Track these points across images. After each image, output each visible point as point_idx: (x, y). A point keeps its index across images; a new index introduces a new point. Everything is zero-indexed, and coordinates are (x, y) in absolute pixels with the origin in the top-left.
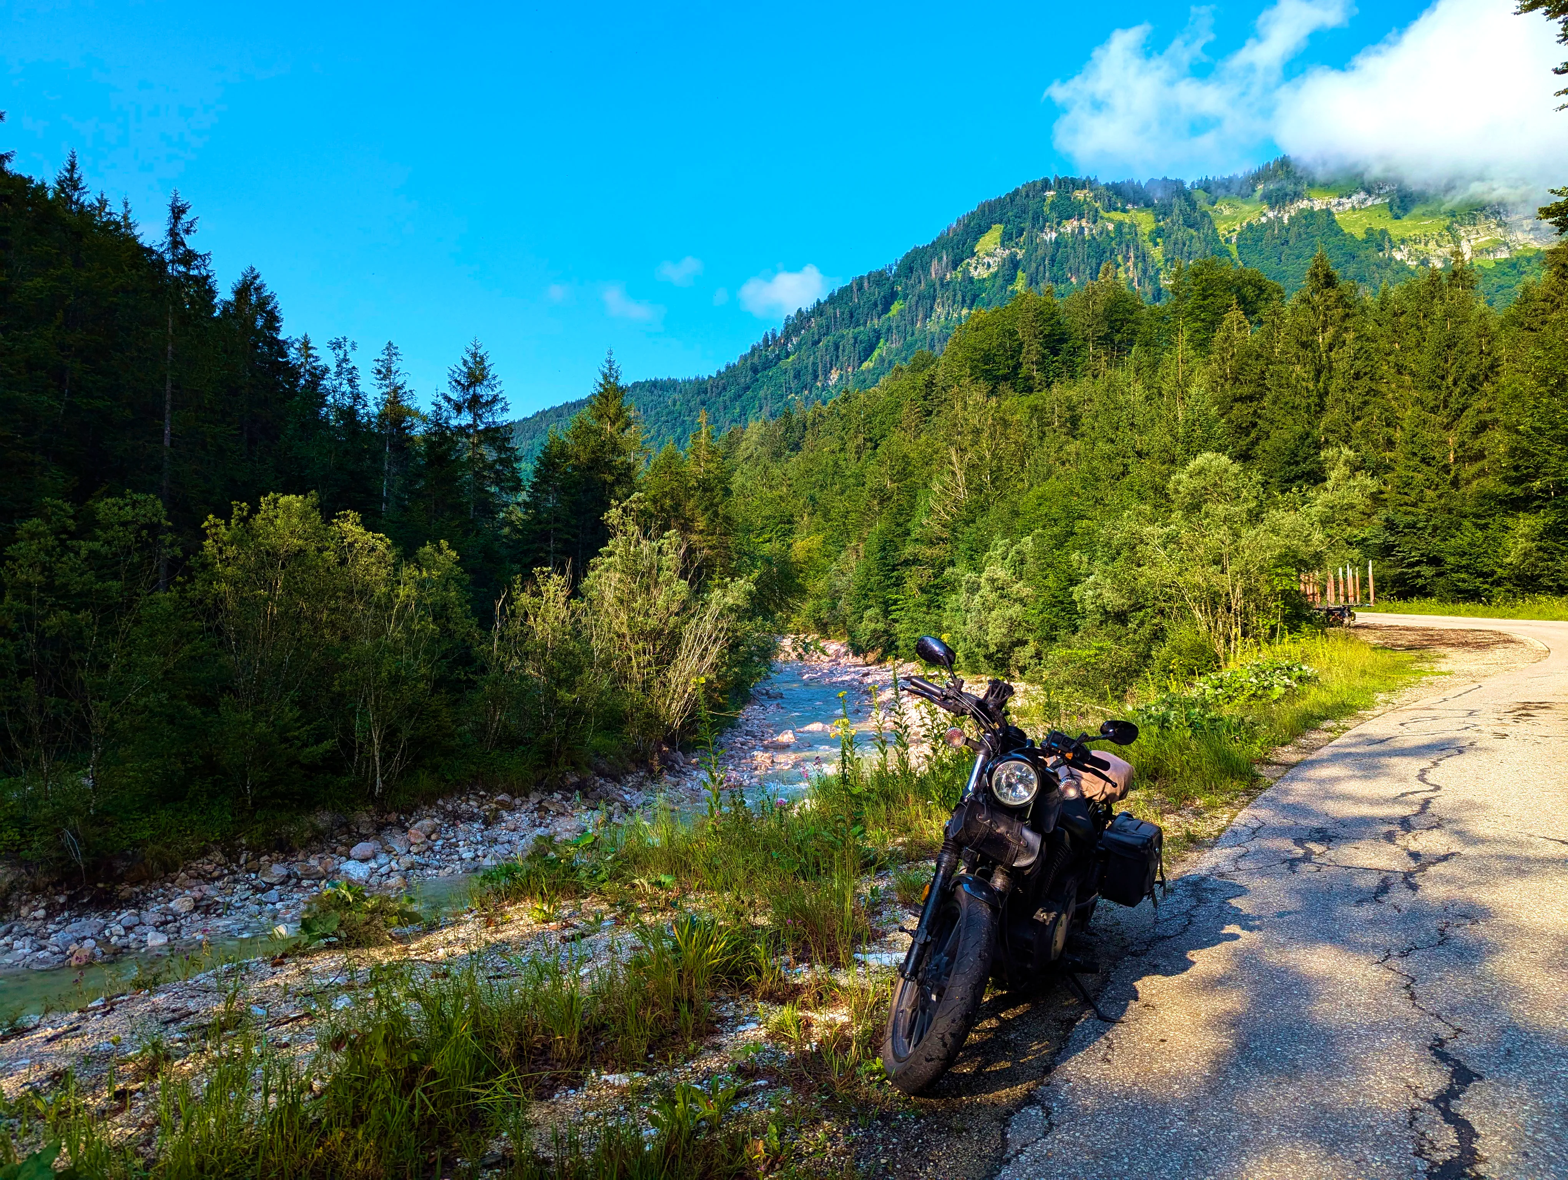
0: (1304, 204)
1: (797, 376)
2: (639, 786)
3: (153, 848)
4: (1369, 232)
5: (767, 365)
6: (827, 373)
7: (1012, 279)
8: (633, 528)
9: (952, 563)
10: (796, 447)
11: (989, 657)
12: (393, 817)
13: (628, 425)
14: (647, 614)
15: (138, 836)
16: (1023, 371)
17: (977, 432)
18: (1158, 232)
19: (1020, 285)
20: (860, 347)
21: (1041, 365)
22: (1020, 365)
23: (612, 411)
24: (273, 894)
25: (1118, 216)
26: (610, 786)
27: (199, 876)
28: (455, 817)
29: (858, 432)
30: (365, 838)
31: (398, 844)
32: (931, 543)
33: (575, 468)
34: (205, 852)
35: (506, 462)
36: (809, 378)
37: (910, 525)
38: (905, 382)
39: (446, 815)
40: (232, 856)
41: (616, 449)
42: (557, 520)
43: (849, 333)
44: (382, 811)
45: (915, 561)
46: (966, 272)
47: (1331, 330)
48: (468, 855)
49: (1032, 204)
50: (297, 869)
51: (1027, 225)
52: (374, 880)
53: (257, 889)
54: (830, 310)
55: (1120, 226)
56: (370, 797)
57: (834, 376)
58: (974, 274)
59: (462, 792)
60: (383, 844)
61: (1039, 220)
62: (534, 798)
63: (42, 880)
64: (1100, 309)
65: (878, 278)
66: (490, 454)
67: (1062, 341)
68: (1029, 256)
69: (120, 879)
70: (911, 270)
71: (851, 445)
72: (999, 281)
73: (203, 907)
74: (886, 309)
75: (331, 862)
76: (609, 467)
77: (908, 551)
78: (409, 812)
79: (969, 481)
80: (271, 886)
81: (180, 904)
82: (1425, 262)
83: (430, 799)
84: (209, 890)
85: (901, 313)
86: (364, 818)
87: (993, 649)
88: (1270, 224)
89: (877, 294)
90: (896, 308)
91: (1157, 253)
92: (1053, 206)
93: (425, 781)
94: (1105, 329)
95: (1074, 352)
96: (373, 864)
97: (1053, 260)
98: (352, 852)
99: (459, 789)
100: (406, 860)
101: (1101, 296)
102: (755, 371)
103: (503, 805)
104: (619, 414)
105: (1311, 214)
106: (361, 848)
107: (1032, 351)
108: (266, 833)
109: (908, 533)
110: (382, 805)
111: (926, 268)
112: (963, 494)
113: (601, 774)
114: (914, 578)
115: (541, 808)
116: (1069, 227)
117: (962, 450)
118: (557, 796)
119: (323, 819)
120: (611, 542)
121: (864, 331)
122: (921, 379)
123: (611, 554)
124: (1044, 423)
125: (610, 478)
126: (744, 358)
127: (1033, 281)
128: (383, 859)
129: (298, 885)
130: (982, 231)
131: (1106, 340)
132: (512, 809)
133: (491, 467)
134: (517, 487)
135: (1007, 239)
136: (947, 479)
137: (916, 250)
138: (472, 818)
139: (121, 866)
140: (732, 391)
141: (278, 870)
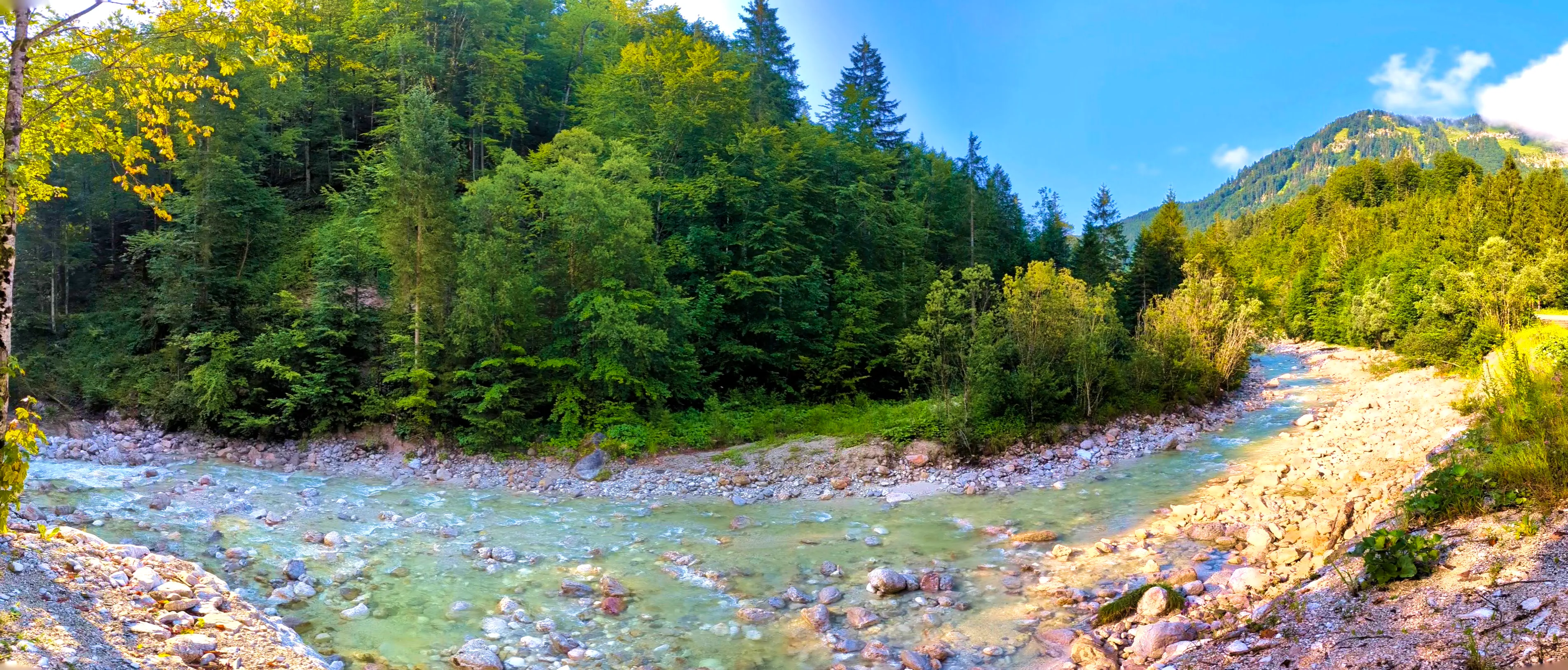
0: (1485, 134)
1: (1245, 198)
2: (1212, 410)
3: (994, 440)
4: (1511, 149)
5: (1229, 193)
6: (1260, 196)
7: (1352, 154)
8: (1197, 273)
9: (1342, 290)
10: (1248, 233)
11: (1366, 338)
12: (1097, 427)
13: (1181, 221)
14: (1206, 319)
15: (986, 433)
16: (1365, 196)
17: (1351, 225)
18: (1422, 138)
19: (1357, 156)
20: (1277, 184)
21: (1374, 193)
22: (1363, 193)
23: (1172, 214)
24: (1048, 465)
25: (1403, 129)
26: (1197, 410)
27: (1015, 454)
28: (1126, 427)
29: (1282, 224)
30: (1086, 437)
31: (1101, 440)
32: (1330, 280)
33: (1155, 244)
34: (1016, 442)
35: (1120, 243)
36: (1251, 199)
37: (1318, 271)
38: (1306, 200)
39: (1122, 426)
40: (1027, 445)
41: (1175, 235)
42: (1147, 271)
43: (1271, 177)
44: (1092, 424)
45: (1321, 289)
46: (1330, 149)
47: (1514, 188)
48: (1136, 448)
49: (1362, 121)
50: (1057, 452)
51: (1360, 129)
52: (1094, 460)
53: (1040, 462)
54: (1261, 167)
55: (1404, 134)
56: (1085, 416)
57: (1264, 198)
58: (1334, 150)
59: (1127, 414)
60: (1095, 441)
61: (1366, 128)
62: (1162, 417)
63: (950, 452)
64: (1401, 169)
65: (1286, 151)
66: (1111, 239)
67: (1384, 183)
68: (1361, 143)
69: (981, 453)
70: (1302, 147)
71: (1279, 231)
72: (1347, 154)
73: (1019, 470)
74: (1290, 165)
75: (1071, 450)
76: (1172, 243)
77: (1318, 284)
78: (1104, 424)
79: (1348, 249)
80: (1047, 461)
81: (1009, 468)
82: (1533, 165)
83: (1113, 418)
84: (1020, 461)
85: (1298, 167)
86: (1084, 427)
87: (1368, 333)
88: (1470, 141)
89: (1285, 159)
90: (1295, 165)
91: (1422, 147)
92: (1373, 122)
93: (1110, 408)
94: (1404, 179)
95: (1390, 189)
96: (1092, 452)
97: (1373, 146)
98: (1082, 445)
99: (1126, 412)
100: (1108, 450)
101: (1402, 164)
102: (1223, 196)
103: (1148, 421)
104: (1177, 215)
105: (1488, 139)
106: (1086, 443)
107: (1370, 187)
108: (1042, 434)
109: (1316, 275)
110: (1092, 420)
111: (1310, 147)
112: (1345, 255)
113: (1193, 404)
114: (1321, 299)
115: (1166, 422)
116: (1381, 132)
117: (1344, 233)
118: (1173, 416)
119: (1065, 427)
120: (1185, 281)
121: (1279, 176)
122: (1314, 198)
123: (1185, 287)
124: (1381, 222)
125: (1172, 249)
126: (1217, 190)
127: (1363, 155)
128: (1096, 449)
129: (1058, 461)
130: (1337, 131)
131: (1405, 184)
132: (1152, 423)
133: (1112, 246)
134: (1126, 256)
135: (1350, 135)
136: (1337, 247)
137: (1305, 139)
138: (1134, 428)
139: (981, 447)
140: (1212, 206)
141: (1049, 454)
